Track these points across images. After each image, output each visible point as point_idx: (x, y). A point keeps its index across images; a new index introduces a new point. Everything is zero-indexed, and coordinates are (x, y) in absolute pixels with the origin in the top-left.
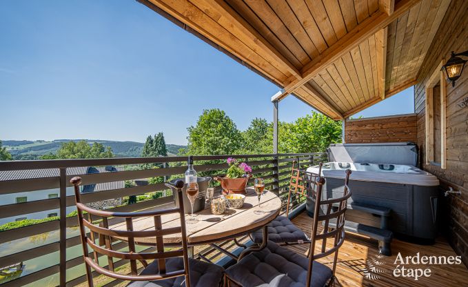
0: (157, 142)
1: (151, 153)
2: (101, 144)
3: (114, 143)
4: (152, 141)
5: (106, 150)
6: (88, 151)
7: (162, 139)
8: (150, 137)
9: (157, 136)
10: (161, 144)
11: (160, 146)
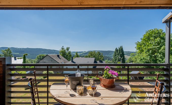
0: (119, 50)
1: (117, 56)
2: (100, 52)
3: (104, 51)
5: (101, 54)
6: (96, 55)
7: (122, 49)
8: (116, 49)
9: (119, 47)
10: (121, 51)
11: (121, 52)
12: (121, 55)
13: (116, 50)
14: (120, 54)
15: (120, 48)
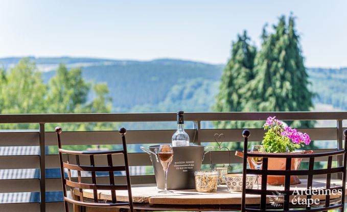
0: (270, 57)
4: (251, 56)
7: (292, 47)
8: (243, 40)
9: (271, 31)
10: (286, 66)
11: (283, 78)
12: (281, 102)
13: (241, 56)
14: (278, 98)
15: (274, 39)
